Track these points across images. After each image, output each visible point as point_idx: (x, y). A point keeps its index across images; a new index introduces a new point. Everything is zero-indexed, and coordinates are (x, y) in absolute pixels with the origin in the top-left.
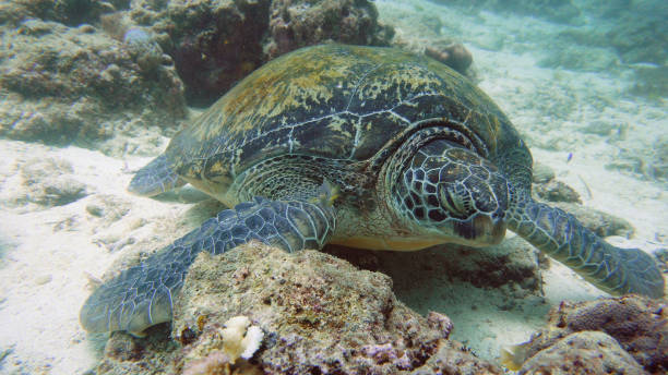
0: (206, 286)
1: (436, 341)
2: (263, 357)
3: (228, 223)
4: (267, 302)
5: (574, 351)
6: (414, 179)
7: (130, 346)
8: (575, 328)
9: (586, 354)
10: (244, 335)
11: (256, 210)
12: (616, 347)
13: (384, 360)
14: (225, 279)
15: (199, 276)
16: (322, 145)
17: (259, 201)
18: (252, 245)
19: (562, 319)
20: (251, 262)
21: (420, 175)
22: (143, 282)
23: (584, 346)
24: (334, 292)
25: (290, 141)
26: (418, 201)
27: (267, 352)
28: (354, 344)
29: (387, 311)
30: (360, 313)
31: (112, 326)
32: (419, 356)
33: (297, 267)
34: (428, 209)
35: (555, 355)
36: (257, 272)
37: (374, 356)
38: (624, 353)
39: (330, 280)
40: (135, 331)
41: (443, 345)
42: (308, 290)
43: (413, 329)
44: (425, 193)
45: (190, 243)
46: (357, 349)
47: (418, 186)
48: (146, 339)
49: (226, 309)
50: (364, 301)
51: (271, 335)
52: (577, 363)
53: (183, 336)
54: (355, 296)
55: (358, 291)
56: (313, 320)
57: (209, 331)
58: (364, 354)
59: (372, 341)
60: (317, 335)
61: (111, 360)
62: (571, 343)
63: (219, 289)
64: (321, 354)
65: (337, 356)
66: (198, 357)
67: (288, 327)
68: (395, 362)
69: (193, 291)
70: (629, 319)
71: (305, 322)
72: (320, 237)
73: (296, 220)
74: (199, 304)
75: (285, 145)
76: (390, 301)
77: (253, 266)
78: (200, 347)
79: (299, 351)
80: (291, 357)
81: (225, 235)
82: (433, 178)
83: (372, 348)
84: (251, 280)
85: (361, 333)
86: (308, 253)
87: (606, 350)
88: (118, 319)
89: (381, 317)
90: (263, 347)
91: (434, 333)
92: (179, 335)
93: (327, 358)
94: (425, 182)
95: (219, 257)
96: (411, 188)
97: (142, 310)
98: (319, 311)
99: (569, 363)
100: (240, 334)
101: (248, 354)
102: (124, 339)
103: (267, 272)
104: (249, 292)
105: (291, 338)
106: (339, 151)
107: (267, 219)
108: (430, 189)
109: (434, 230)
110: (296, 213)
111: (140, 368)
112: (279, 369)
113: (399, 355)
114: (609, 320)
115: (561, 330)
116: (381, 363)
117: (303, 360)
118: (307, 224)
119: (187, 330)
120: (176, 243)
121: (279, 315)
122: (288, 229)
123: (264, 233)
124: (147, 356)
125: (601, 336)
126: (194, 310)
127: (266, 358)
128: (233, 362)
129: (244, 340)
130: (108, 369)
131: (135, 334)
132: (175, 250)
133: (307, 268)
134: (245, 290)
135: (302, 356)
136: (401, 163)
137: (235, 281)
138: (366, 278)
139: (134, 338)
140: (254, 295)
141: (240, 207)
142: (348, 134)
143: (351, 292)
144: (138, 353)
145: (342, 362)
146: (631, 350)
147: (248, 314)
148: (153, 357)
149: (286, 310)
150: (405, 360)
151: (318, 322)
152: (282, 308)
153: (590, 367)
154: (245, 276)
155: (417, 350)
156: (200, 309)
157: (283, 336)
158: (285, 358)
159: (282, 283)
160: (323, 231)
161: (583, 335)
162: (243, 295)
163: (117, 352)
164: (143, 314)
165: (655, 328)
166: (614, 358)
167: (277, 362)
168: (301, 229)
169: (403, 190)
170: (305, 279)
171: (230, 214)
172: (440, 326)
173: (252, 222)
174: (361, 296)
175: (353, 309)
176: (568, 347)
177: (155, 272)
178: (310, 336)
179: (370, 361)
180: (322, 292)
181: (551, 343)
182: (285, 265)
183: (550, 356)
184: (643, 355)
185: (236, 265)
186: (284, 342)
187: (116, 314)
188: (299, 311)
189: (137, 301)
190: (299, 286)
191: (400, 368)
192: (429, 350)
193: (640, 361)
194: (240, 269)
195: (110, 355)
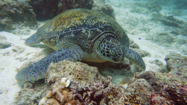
0: (54, 71)
1: (109, 82)
2: (70, 87)
3: (56, 55)
4: (70, 74)
5: (138, 83)
6: (103, 46)
7: (31, 85)
8: (138, 78)
9: (140, 83)
10: (66, 82)
11: (64, 51)
12: (146, 82)
13: (98, 86)
14: (59, 69)
15: (52, 68)
16: (80, 36)
17: (64, 49)
18: (64, 61)
19: (136, 76)
20: (65, 65)
21: (105, 46)
22: (34, 69)
23: (140, 82)
24: (86, 72)
25: (72, 35)
26: (104, 52)
27: (71, 85)
28: (91, 83)
29: (97, 76)
30: (92, 76)
31: (26, 80)
32: (105, 85)
33: (77, 66)
34: (106, 54)
35: (134, 84)
36: (67, 67)
37: (96, 86)
38: (147, 82)
39: (85, 69)
40: (33, 81)
41: (111, 83)
42: (80, 71)
43: (104, 80)
44: (106, 50)
45: (46, 59)
46: (92, 84)
47: (104, 48)
48: (35, 83)
49: (60, 76)
50: (92, 74)
51: (72, 82)
52: (139, 85)
53: (50, 82)
54: (90, 73)
55: (91, 71)
56: (81, 78)
57: (57, 81)
58: (93, 85)
59: (95, 83)
60: (82, 82)
61: (26, 89)
62: (137, 81)
63: (57, 71)
64: (84, 86)
65: (87, 86)
66: (56, 87)
67: (75, 80)
68: (100, 87)
69: (51, 72)
70: (149, 76)
71: (79, 79)
72: (80, 59)
73: (74, 54)
74: (53, 75)
75: (71, 36)
76: (98, 74)
77: (66, 66)
78: (56, 85)
79: (79, 85)
80: (77, 86)
81: (56, 58)
82: (108, 47)
83: (95, 84)
84: (66, 69)
85: (92, 81)
86: (78, 63)
87: (144, 82)
88: (28, 79)
89: (96, 77)
90: (70, 85)
91: (109, 81)
92: (49, 82)
93: (85, 87)
94: (106, 47)
95: (56, 63)
96: (102, 48)
97: (35, 76)
98: (82, 76)
99: (137, 85)
100: (65, 82)
101: (67, 86)
102: (29, 84)
103: (70, 67)
104: (66, 72)
105: (77, 82)
106: (84, 38)
107: (67, 54)
108: (107, 49)
109: (107, 59)
110: (74, 53)
111: (34, 90)
112: (74, 89)
113: (101, 85)
114: (145, 76)
115: (136, 79)
116: (97, 87)
117: (80, 87)
118: (77, 55)
119: (50, 81)
120: (42, 59)
121: (73, 77)
122: (72, 57)
123: (66, 57)
124: (36, 88)
125: (143, 79)
126: (52, 76)
127: (71, 87)
128: (64, 88)
129: (66, 83)
130: (26, 91)
131: (32, 82)
132: (42, 61)
133: (79, 66)
134: (65, 71)
135: (80, 86)
136: (100, 42)
137: (61, 69)
138: (92, 68)
139: (32, 83)
140: (67, 73)
141: (59, 51)
142: (87, 34)
143: (89, 72)
144: (33, 87)
145: (89, 87)
146: (149, 82)
147: (66, 77)
148: (37, 88)
149: (75, 76)
150: (103, 86)
151: (82, 79)
152: (74, 76)
153: (141, 86)
154: (64, 68)
155: (105, 84)
156: (54, 76)
157: (75, 82)
158: (76, 87)
159: (74, 70)
160: (81, 57)
161: (140, 80)
162: (64, 73)
163: (28, 87)
164: (35, 77)
165: (153, 77)
166: (146, 84)
167: (74, 88)
168: (75, 57)
169: (100, 49)
170: (79, 69)
171: (56, 52)
172: (110, 79)
173: (63, 55)
174: (92, 73)
175: (90, 76)
176: (137, 82)
177: (37, 67)
178: (81, 82)
179: (95, 87)
180: (83, 72)
181: (133, 81)
182: (73, 66)
183: (133, 84)
184: (151, 83)
185: (61, 66)
186: (75, 83)
187: (27, 77)
188: (78, 76)
189: (33, 74)
190: (78, 70)
191: (102, 88)
192: (108, 84)
193: (150, 84)
194: (63, 66)
195: (26, 87)
